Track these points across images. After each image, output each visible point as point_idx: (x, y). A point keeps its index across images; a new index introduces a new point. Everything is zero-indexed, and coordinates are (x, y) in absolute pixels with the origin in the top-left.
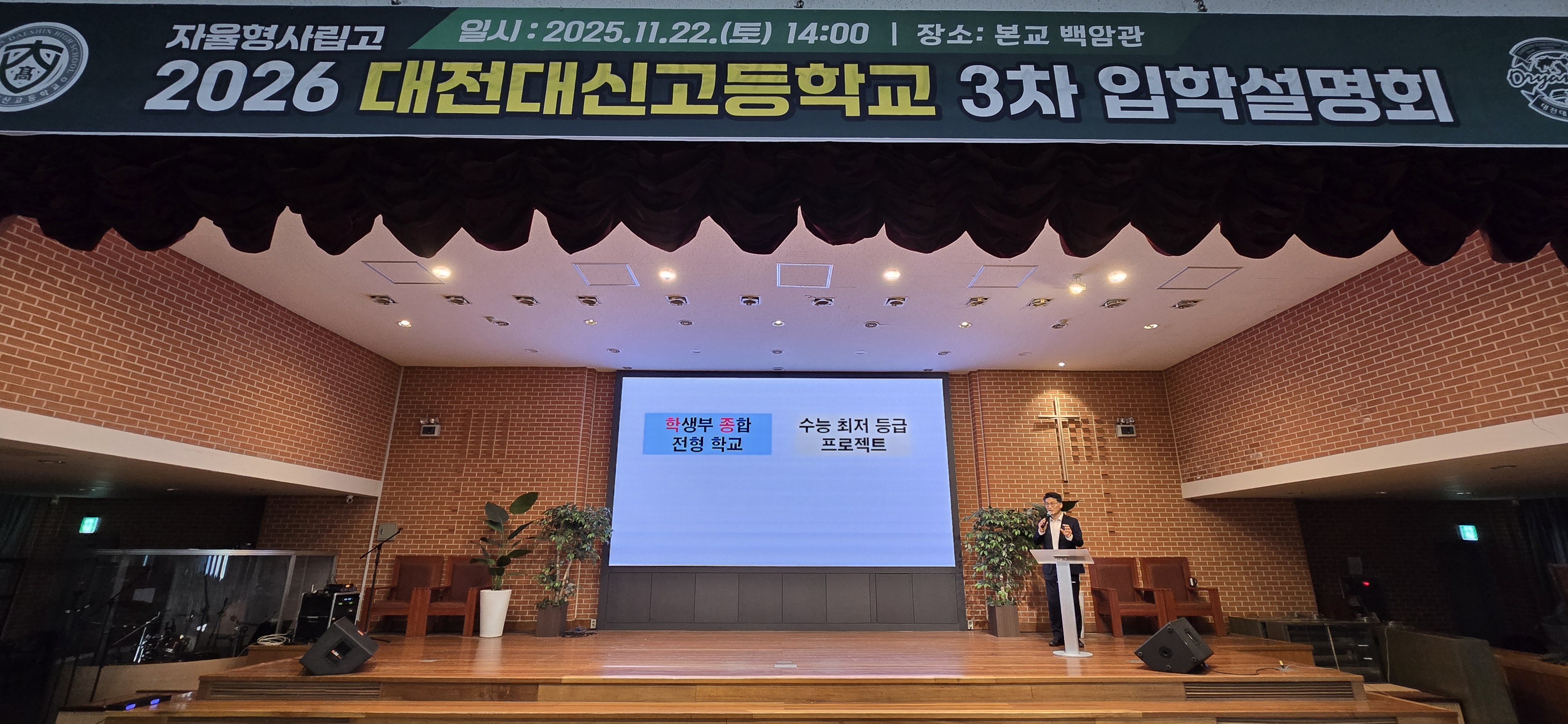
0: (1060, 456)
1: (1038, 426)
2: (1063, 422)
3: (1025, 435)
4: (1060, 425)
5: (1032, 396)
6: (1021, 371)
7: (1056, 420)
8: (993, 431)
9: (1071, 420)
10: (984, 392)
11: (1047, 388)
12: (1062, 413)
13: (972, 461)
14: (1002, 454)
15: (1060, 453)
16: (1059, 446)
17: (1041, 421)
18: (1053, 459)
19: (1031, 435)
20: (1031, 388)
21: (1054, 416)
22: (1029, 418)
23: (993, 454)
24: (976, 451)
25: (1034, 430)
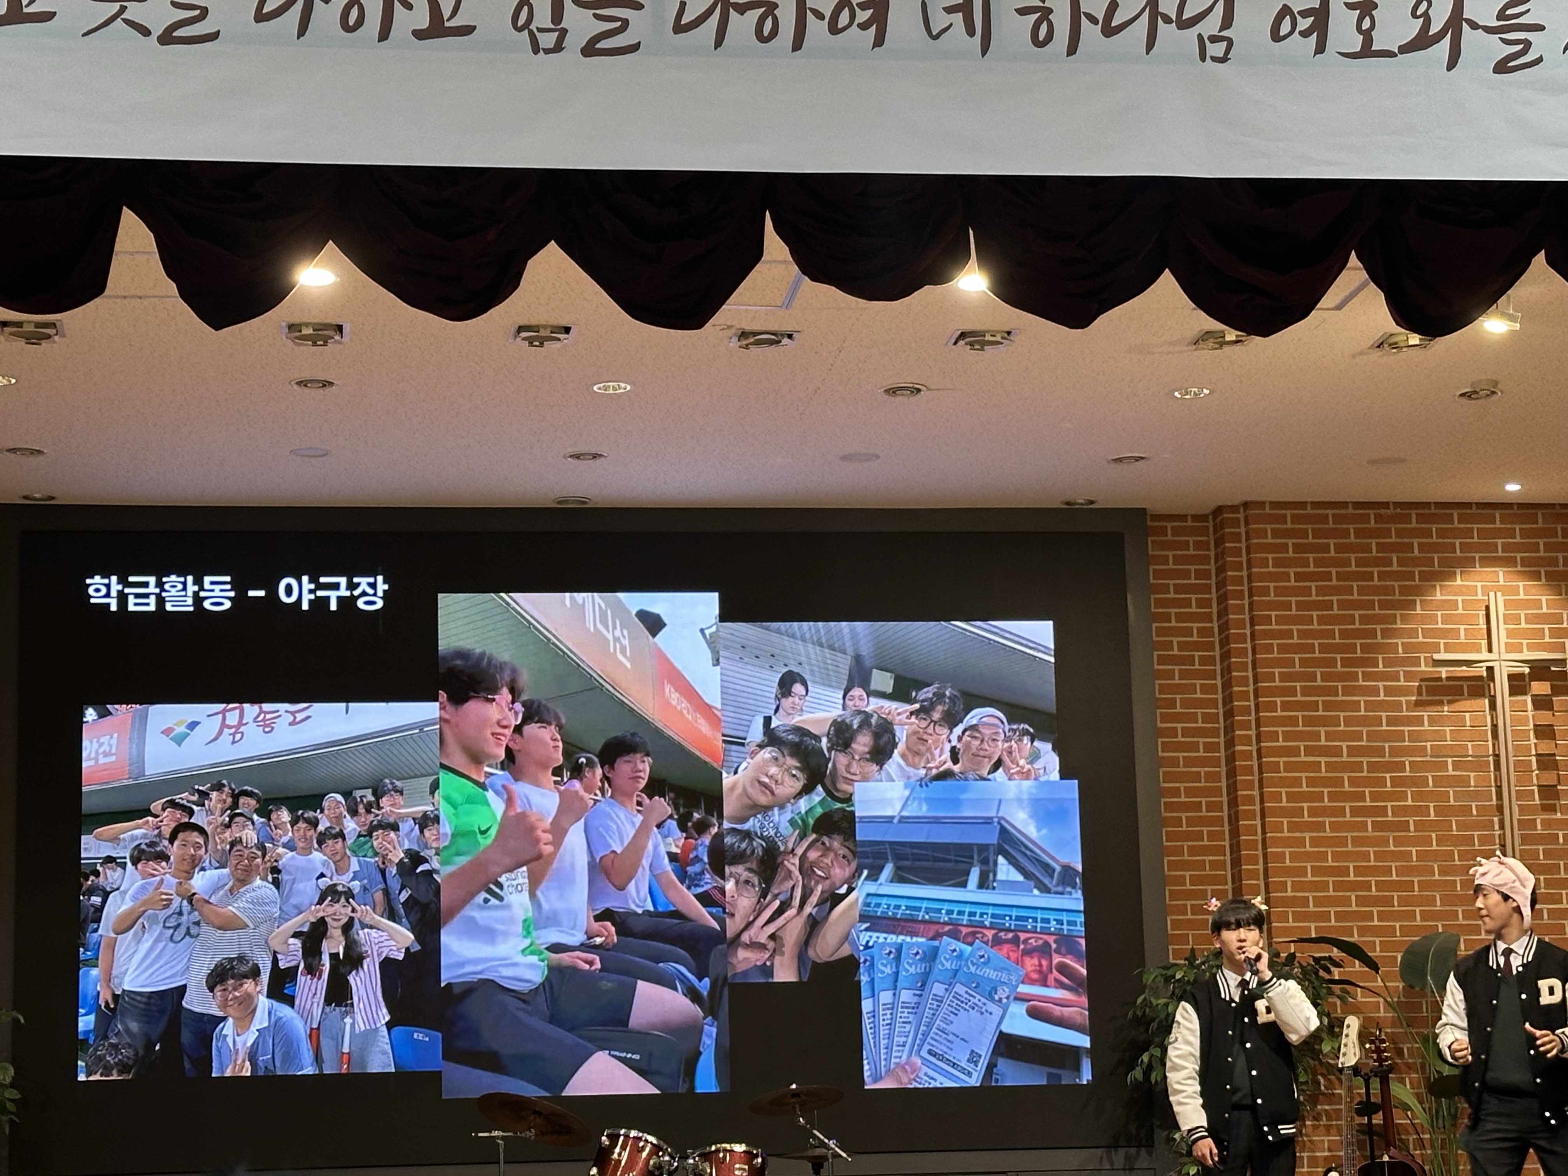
0: (1499, 788)
1: (1431, 691)
2: (1511, 677)
3: (1391, 721)
4: (1501, 685)
5: (1418, 591)
6: (1385, 505)
7: (1490, 670)
8: (1286, 706)
9: (1540, 670)
10: (1263, 577)
11: (1466, 563)
12: (1510, 648)
13: (1218, 807)
14: (1311, 782)
15: (1499, 778)
16: (1497, 756)
17: (1444, 672)
18: (1475, 795)
19: (1410, 721)
20: (1416, 562)
21: (1484, 655)
22: (1404, 662)
23: (1282, 782)
24: (1232, 773)
25: (1418, 704)
